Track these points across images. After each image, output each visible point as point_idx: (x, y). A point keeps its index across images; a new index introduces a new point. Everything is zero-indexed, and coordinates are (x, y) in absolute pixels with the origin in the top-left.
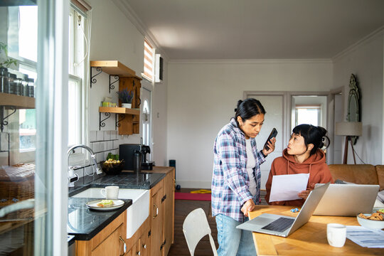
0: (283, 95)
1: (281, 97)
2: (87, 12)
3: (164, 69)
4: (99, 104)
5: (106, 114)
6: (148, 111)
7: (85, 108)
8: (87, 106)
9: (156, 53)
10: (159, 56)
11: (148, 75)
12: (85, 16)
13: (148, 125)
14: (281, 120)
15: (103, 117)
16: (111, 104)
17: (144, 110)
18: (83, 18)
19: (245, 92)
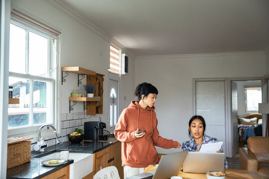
0: (224, 81)
1: (223, 82)
2: (59, 36)
3: (129, 64)
4: (70, 95)
5: (74, 102)
6: (115, 96)
7: (57, 99)
8: (59, 97)
9: (122, 53)
10: (124, 55)
11: (115, 70)
12: (57, 39)
13: (115, 106)
14: (224, 100)
15: (72, 104)
16: (77, 95)
17: (111, 95)
18: (55, 41)
19: (193, 79)
